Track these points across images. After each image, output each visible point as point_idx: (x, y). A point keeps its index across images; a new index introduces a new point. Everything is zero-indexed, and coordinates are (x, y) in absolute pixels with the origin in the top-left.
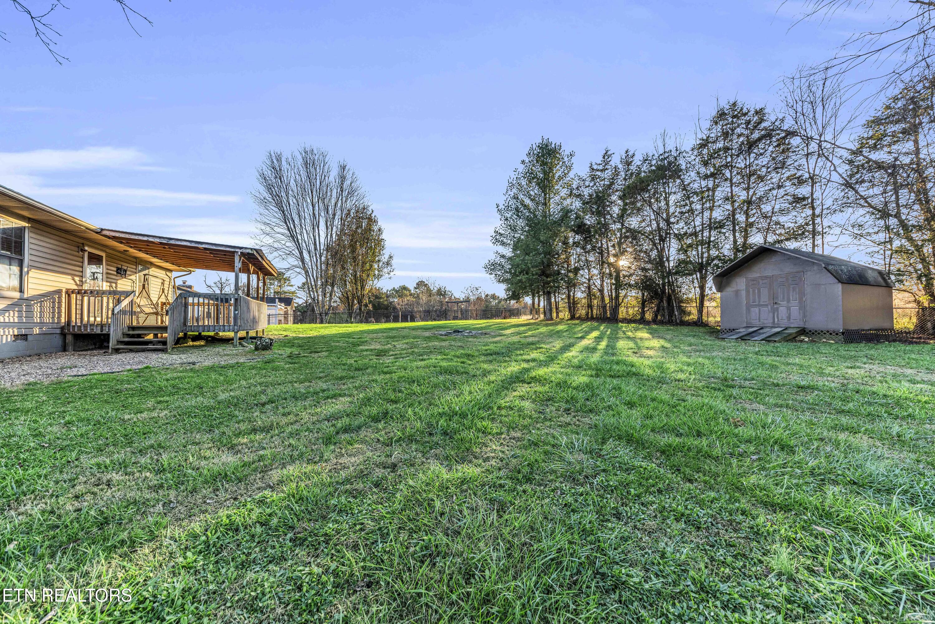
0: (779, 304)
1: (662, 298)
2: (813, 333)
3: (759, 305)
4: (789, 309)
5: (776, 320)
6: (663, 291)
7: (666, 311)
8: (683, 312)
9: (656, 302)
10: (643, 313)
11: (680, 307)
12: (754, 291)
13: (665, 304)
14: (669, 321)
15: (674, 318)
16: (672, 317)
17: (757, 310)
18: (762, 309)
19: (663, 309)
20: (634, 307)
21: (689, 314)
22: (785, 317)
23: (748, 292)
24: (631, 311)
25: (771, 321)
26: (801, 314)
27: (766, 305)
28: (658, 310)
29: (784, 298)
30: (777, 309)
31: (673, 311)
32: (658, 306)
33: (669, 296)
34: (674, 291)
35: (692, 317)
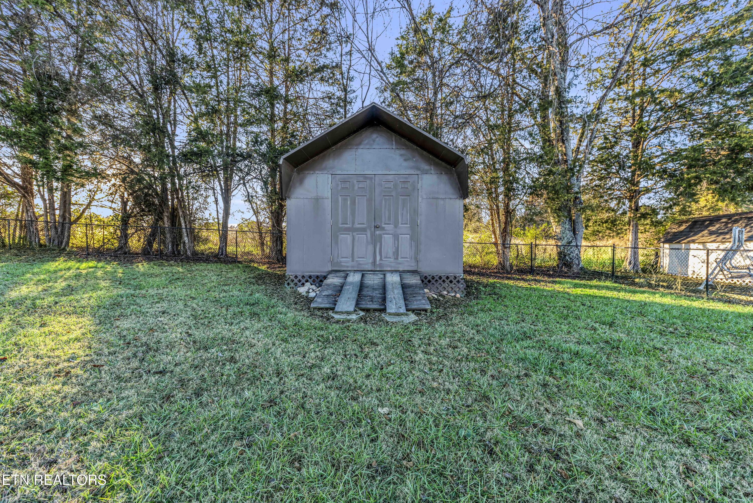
0: (383, 229)
1: (162, 213)
2: (429, 281)
3: (352, 230)
4: (396, 237)
5: (378, 258)
6: (164, 201)
7: (168, 236)
8: (195, 238)
9: (149, 220)
10: (125, 237)
11: (191, 231)
12: (345, 200)
13: (167, 223)
14: (173, 252)
15: (181, 247)
16: (177, 245)
17: (349, 238)
18: (357, 237)
19: (163, 233)
20: (103, 226)
21: (206, 240)
22: (391, 254)
23: (334, 201)
24: (99, 234)
25: (371, 261)
26: (413, 248)
27: (363, 230)
28: (153, 235)
29: (389, 218)
30: (380, 236)
31: (181, 237)
32: (154, 227)
33: (174, 209)
34: (181, 201)
35: (210, 245)
